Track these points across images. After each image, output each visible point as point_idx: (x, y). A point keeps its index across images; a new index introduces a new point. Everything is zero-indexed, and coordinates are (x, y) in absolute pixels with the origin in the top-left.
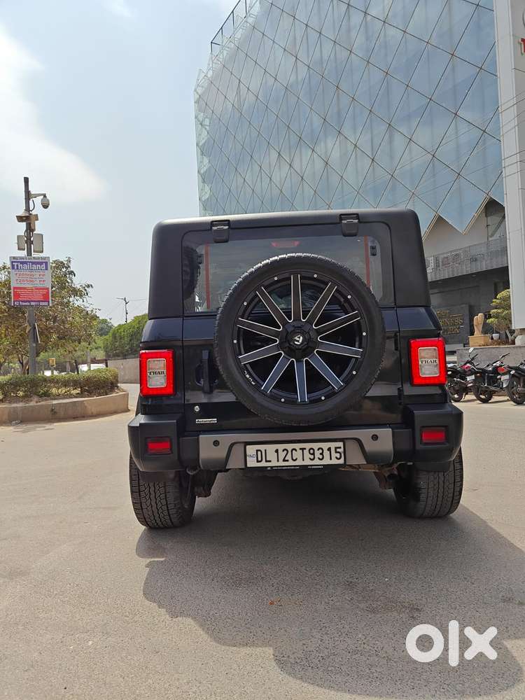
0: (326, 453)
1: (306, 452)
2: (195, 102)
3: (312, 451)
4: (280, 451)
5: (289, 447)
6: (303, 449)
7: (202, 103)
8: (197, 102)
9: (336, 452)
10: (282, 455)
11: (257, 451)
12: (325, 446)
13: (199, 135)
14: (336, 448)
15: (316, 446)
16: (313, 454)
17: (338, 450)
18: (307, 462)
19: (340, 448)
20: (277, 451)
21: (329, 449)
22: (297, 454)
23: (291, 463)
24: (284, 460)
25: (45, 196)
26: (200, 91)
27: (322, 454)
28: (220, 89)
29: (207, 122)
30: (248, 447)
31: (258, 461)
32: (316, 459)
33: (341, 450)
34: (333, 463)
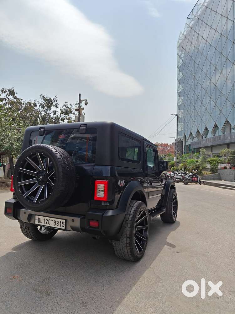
0: (59, 223)
1: (53, 221)
2: (178, 47)
3: (55, 222)
4: (45, 220)
5: (48, 218)
6: (52, 220)
7: (181, 47)
8: (179, 47)
9: (63, 224)
10: (46, 221)
11: (39, 218)
12: (59, 220)
13: (178, 62)
14: (63, 222)
15: (56, 220)
16: (55, 223)
17: (63, 223)
18: (53, 226)
19: (64, 222)
20: (44, 219)
21: (60, 222)
22: (50, 222)
23: (48, 225)
24: (46, 224)
25: (86, 100)
26: (180, 41)
27: (58, 223)
28: (189, 40)
29: (183, 56)
30: (36, 216)
31: (38, 222)
32: (56, 225)
33: (64, 223)
34: (61, 228)
